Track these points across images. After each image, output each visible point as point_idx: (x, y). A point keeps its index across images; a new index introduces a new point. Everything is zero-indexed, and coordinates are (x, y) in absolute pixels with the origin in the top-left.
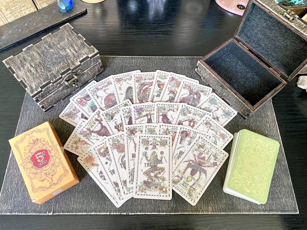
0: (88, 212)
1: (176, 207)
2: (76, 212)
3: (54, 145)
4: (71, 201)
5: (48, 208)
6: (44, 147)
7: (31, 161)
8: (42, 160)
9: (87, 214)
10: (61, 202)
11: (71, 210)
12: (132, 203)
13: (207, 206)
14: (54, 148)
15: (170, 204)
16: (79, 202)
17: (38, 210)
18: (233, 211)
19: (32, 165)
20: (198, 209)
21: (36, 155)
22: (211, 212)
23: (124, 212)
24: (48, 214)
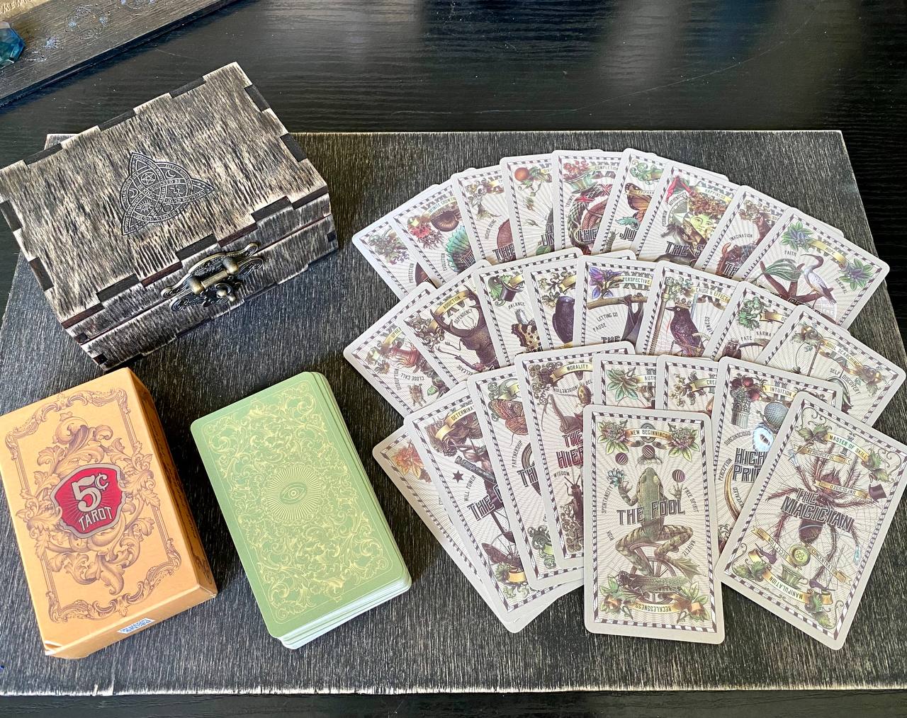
0: (240, 685)
1: (554, 667)
2: (196, 686)
3: (139, 455)
4: (180, 646)
5: (97, 673)
6: (107, 459)
7: (56, 504)
8: (94, 506)
9: (236, 692)
10: (145, 648)
11: (178, 679)
12: (394, 653)
13: (666, 661)
14: (138, 467)
15: (533, 656)
16: (208, 650)
17: (63, 678)
18: (760, 679)
19: (56, 520)
20: (632, 675)
21: (75, 486)
22: (679, 684)
23: (369, 684)
24: (99, 693)
